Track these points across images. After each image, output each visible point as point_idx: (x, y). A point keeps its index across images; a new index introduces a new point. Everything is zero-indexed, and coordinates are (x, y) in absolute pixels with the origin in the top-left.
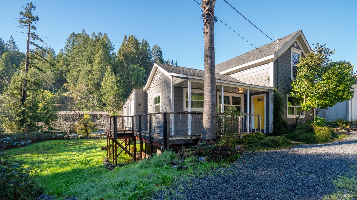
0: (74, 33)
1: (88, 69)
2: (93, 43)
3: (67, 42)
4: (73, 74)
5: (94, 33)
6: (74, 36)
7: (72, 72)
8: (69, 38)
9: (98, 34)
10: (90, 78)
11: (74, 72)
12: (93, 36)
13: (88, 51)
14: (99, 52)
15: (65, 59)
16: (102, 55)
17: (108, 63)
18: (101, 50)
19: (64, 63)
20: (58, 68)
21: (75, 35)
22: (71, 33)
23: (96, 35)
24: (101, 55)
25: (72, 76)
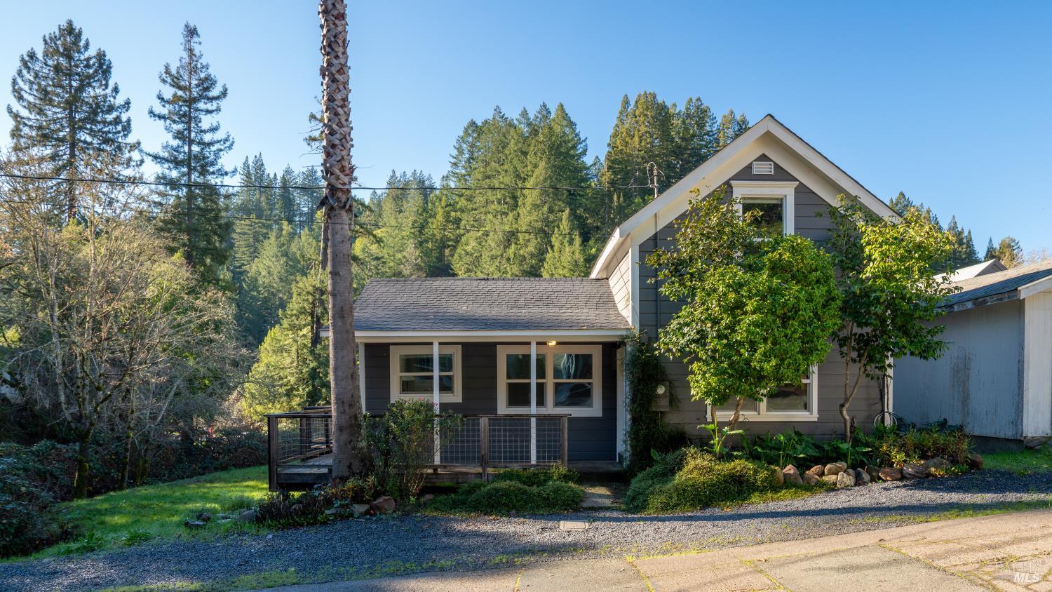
0: (473, 123)
1: (507, 228)
2: (520, 145)
3: (455, 153)
4: (469, 248)
5: (525, 113)
6: (473, 131)
7: (467, 244)
8: (462, 140)
9: (539, 113)
10: (512, 256)
11: (470, 243)
12: (523, 120)
13: (506, 171)
14: (537, 172)
15: (450, 205)
16: (545, 180)
17: (563, 202)
18: (542, 164)
19: (447, 215)
20: (434, 235)
21: (477, 127)
22: (465, 125)
23: (532, 116)
24: (541, 178)
25: (467, 253)
